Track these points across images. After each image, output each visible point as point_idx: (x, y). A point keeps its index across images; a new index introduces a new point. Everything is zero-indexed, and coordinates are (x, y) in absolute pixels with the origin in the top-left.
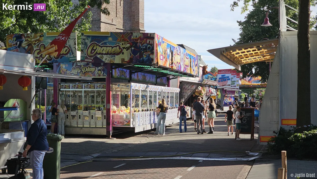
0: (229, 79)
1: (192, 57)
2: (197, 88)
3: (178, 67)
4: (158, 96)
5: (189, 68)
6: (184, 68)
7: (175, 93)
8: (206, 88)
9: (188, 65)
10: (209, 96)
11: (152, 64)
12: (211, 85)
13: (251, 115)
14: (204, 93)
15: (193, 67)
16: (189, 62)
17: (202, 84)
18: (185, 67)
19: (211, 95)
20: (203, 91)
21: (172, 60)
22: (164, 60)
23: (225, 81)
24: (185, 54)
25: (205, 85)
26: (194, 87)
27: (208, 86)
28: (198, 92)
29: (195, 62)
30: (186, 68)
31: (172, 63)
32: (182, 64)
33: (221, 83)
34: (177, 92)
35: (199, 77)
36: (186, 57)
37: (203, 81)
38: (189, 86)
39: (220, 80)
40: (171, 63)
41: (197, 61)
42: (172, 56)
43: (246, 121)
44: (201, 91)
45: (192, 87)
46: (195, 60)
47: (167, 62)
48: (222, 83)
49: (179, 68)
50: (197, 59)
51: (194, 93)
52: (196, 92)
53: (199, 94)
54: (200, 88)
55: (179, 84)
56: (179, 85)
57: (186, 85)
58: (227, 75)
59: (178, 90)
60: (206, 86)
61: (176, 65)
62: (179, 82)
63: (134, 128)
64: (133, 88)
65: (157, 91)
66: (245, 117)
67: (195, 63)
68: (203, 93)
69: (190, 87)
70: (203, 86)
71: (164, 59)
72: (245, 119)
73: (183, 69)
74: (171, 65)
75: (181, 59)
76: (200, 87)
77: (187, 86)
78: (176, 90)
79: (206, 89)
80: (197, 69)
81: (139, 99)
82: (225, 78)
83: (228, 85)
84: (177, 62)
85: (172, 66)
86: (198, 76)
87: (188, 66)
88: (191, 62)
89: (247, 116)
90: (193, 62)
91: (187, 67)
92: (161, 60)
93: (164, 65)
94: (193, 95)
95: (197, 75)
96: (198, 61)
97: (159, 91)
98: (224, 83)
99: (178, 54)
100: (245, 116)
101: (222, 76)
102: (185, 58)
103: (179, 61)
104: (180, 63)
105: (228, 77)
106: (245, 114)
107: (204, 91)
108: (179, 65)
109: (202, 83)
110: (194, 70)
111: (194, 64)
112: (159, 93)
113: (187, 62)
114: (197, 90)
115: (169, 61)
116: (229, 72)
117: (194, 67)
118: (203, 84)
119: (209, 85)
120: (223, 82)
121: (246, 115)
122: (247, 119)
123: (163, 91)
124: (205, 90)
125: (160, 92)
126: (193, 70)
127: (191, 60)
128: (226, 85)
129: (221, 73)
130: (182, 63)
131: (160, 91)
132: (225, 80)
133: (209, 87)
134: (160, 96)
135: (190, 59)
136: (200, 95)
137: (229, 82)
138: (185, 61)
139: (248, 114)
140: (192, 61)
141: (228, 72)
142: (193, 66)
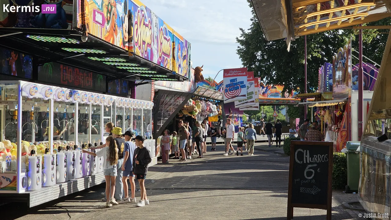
0: (244, 86)
1: (176, 40)
2: (185, 102)
3: (146, 51)
4: (104, 116)
5: (170, 59)
6: (160, 57)
7: (144, 110)
8: (201, 102)
9: (168, 53)
10: (207, 116)
11: (69, 28)
12: (209, 98)
13: (326, 159)
14: (198, 111)
15: (178, 60)
16: (170, 48)
17: (195, 95)
18: (163, 55)
19: (210, 115)
20: (196, 108)
21: (129, 32)
22: (108, 27)
23: (237, 90)
24: (162, 30)
25: (199, 96)
26: (181, 101)
27: (204, 100)
28: (187, 109)
29: (182, 51)
30: (164, 58)
31: (130, 40)
32: (154, 47)
33: (230, 94)
34: (148, 108)
35: (190, 81)
36: (165, 36)
37: (198, 90)
38: (171, 99)
39: (228, 88)
40: (127, 40)
41: (186, 49)
42: (130, 24)
43: (313, 175)
44: (193, 108)
45: (176, 100)
46: (182, 47)
47: (116, 34)
48: (232, 94)
49: (148, 55)
50: (186, 47)
51: (181, 111)
52: (183, 108)
53: (189, 113)
54: (190, 102)
55: (153, 94)
56: (153, 97)
57: (167, 96)
58: (239, 79)
59: (150, 105)
60: (201, 100)
61: (140, 47)
62: (153, 92)
63: (27, 197)
64: (24, 94)
65: (102, 105)
66: (310, 166)
67: (182, 53)
68: (196, 112)
69: (173, 100)
70: (197, 99)
71: (106, 24)
72: (311, 170)
73: (158, 60)
74: (127, 45)
75: (152, 36)
76: (191, 100)
77: (168, 99)
78: (145, 105)
79: (202, 104)
80: (187, 64)
81: (48, 122)
82: (236, 84)
83: (241, 96)
84: (144, 42)
85: (130, 46)
86: (187, 79)
87: (168, 56)
88: (174, 49)
89: (316, 163)
90: (179, 50)
91: (166, 57)
92: (99, 25)
93: (105, 38)
94: (179, 116)
95: (186, 77)
96: (187, 51)
97: (105, 104)
98: (235, 93)
99: (147, 26)
100: (310, 163)
101: (231, 81)
102: (163, 38)
103: (148, 40)
104: (149, 45)
105: (242, 82)
106: (312, 156)
107: (199, 108)
108: (148, 48)
109: (195, 92)
110: (180, 66)
111: (180, 54)
112: (107, 110)
113: (167, 47)
114: (185, 106)
115: (123, 33)
116: (243, 74)
117: (181, 60)
118: (197, 95)
119: (207, 98)
120: (232, 91)
121: (312, 160)
122: (316, 171)
123: (116, 104)
124: (200, 106)
125: (109, 108)
126: (178, 66)
127: (174, 45)
128: (238, 96)
129: (229, 74)
130: (156, 46)
131: (109, 106)
132: (238, 88)
133: (206, 101)
134: (108, 116)
135: (173, 42)
136: (192, 114)
137: (244, 91)
138: (161, 43)
139: (318, 158)
140: (176, 47)
141: (241, 74)
142: (178, 58)
